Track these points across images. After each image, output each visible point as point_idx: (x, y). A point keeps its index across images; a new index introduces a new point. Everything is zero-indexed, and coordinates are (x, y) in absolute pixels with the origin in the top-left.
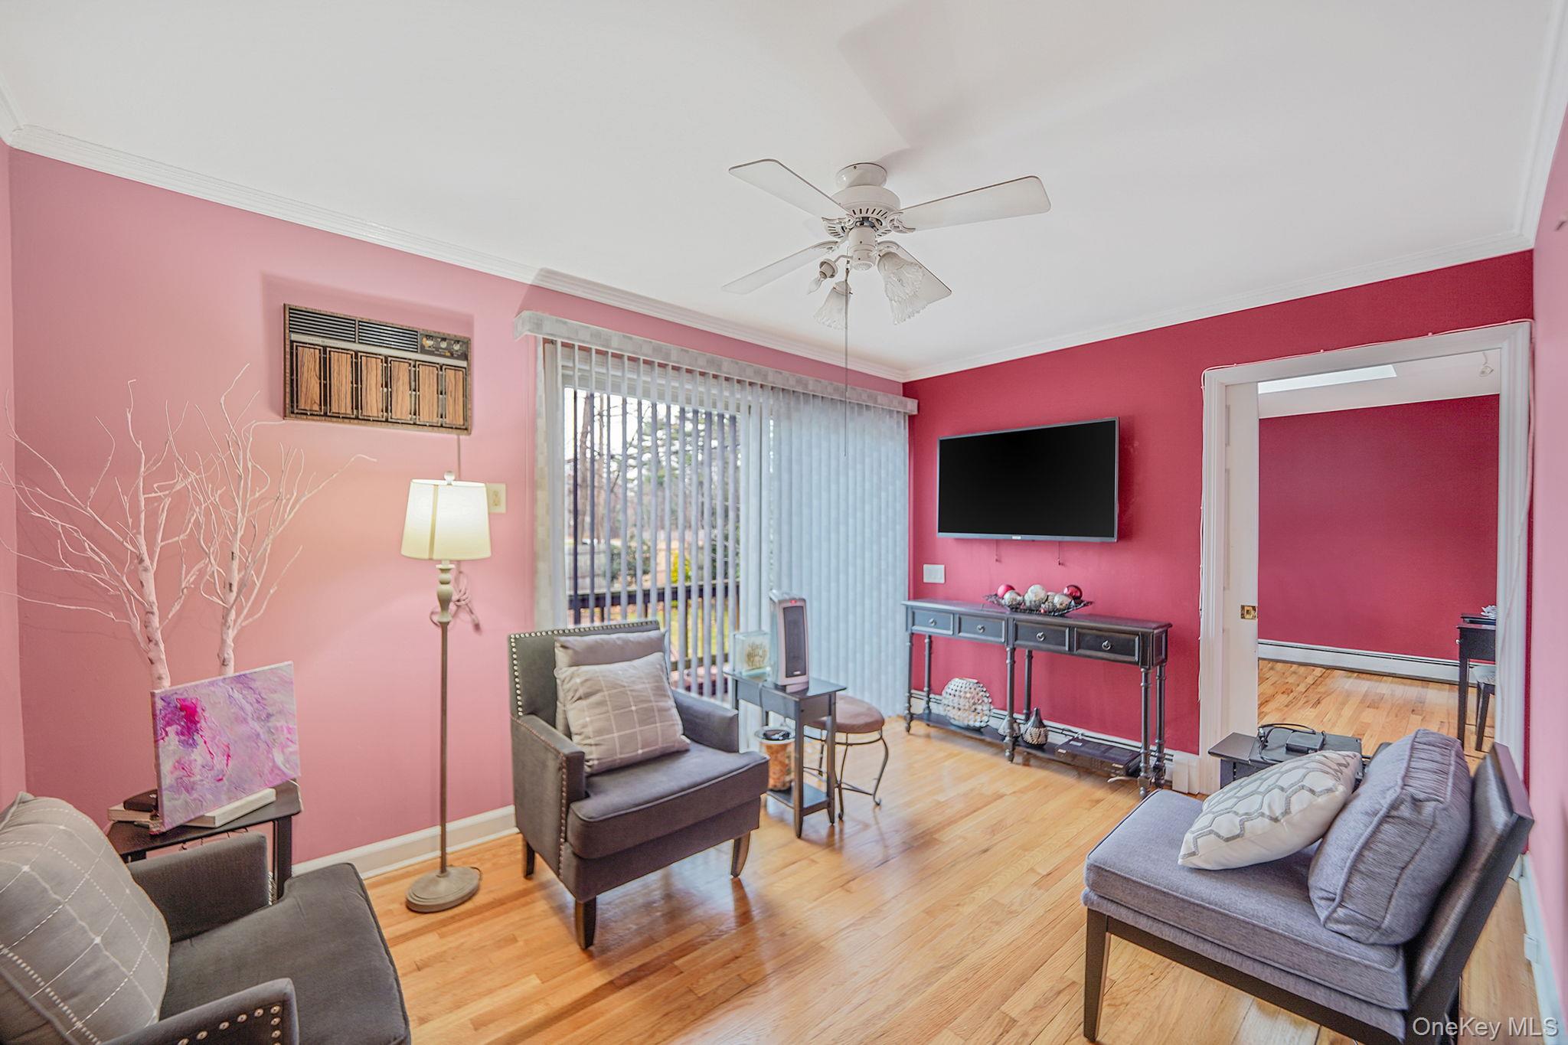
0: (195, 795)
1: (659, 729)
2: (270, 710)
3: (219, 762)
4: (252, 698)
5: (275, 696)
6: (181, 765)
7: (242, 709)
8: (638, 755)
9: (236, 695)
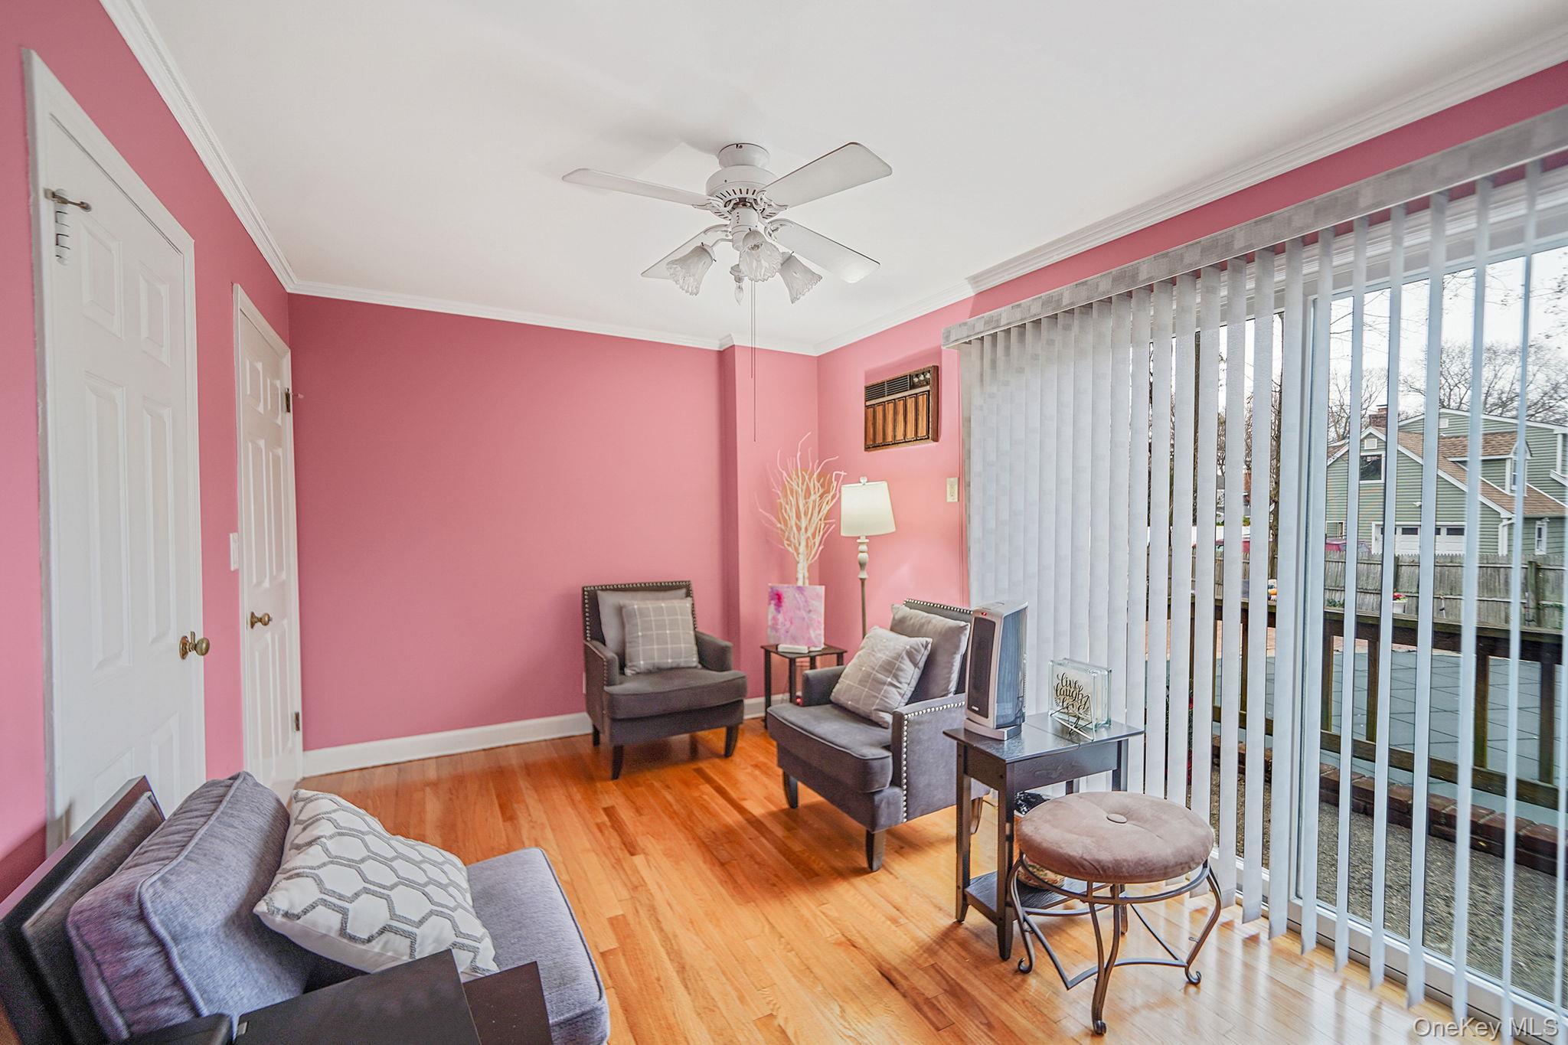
0: (778, 634)
1: (865, 693)
2: (811, 608)
3: (788, 624)
4: (803, 599)
5: (814, 602)
6: (774, 619)
7: (798, 602)
8: (847, 704)
9: (797, 595)
